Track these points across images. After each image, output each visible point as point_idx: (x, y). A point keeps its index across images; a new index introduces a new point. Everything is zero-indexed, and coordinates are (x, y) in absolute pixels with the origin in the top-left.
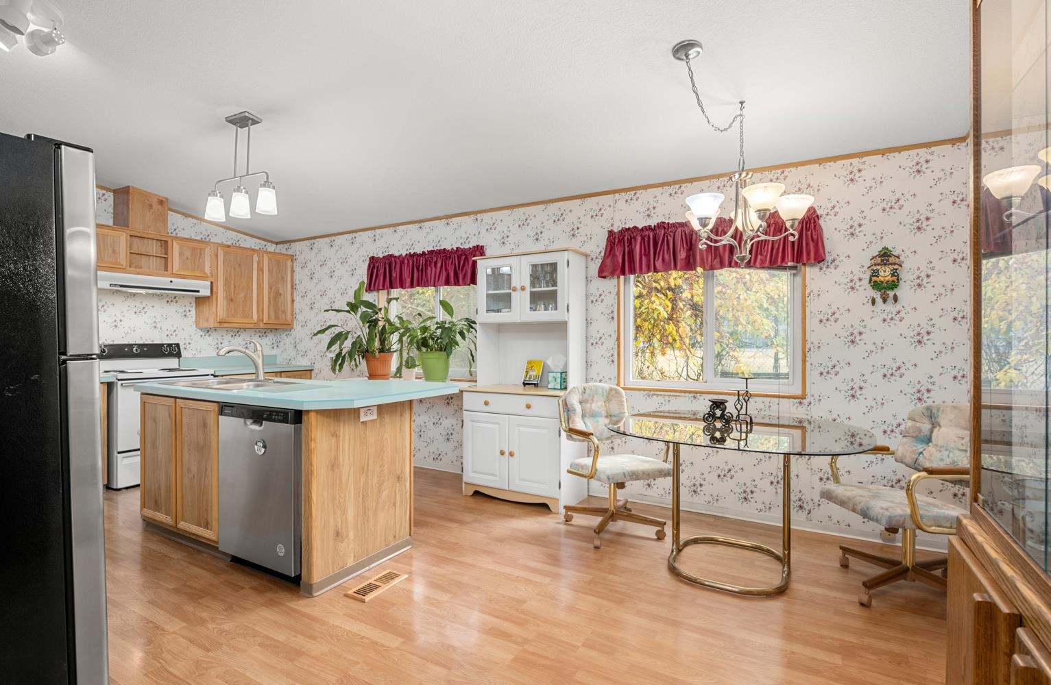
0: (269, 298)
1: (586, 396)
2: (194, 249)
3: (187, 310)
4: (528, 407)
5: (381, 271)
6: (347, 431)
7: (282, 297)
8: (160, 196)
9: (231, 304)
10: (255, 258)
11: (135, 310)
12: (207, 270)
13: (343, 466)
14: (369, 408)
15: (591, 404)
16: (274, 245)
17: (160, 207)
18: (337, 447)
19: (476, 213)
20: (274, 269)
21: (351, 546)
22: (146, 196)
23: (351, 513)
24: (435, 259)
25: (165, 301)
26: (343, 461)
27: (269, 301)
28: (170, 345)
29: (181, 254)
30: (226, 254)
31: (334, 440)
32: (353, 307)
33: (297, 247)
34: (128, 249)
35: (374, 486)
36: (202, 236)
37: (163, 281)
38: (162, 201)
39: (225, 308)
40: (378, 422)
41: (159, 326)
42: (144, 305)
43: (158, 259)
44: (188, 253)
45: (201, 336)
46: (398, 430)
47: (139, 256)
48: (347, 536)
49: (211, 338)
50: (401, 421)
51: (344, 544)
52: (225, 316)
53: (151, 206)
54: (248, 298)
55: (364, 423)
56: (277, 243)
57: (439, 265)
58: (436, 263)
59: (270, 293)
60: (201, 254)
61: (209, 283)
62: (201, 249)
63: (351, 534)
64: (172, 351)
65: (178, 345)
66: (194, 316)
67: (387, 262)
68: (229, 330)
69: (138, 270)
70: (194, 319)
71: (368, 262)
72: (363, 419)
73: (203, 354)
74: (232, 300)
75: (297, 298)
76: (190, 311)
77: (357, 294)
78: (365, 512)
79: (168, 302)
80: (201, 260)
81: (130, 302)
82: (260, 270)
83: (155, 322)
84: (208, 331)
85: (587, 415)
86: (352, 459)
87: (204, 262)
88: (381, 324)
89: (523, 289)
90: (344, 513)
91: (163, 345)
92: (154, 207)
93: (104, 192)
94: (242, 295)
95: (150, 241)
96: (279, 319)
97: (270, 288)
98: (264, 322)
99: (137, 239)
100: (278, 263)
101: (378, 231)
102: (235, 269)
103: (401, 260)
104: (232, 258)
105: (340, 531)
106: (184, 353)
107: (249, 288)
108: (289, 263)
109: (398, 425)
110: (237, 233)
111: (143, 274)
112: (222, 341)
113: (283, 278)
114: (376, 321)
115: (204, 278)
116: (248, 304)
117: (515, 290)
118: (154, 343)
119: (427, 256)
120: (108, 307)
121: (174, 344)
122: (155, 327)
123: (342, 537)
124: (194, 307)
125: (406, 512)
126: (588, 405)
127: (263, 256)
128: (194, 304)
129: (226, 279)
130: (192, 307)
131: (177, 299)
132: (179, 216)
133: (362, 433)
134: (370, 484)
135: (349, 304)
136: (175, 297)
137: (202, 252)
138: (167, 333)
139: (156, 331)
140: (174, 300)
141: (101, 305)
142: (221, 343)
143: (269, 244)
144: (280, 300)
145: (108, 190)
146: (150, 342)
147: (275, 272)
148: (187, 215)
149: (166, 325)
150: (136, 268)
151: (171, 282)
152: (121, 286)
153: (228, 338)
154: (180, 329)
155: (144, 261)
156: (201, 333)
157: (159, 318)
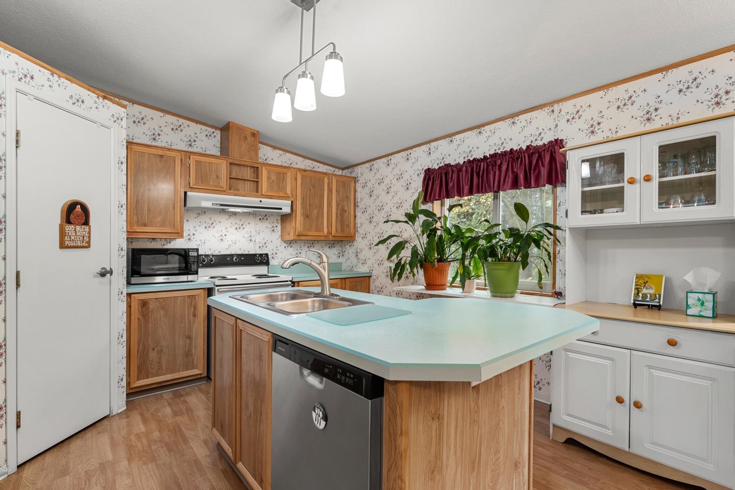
0: (337, 214)
2: (279, 173)
3: (275, 226)
4: (672, 343)
5: (437, 182)
7: (347, 213)
8: (252, 130)
9: (307, 219)
10: (326, 180)
11: (236, 226)
12: (289, 192)
16: (341, 171)
17: (253, 139)
18: (440, 436)
19: (551, 104)
20: (341, 190)
22: (242, 129)
24: (499, 162)
25: (258, 218)
26: (448, 458)
27: (337, 217)
28: (261, 255)
29: (269, 178)
30: (303, 177)
32: (411, 218)
33: (359, 170)
34: (228, 175)
37: (254, 201)
38: (254, 133)
39: (302, 223)
41: (253, 239)
42: (243, 222)
43: (252, 182)
44: (274, 177)
45: (285, 247)
47: (236, 181)
49: (291, 249)
52: (302, 230)
53: (246, 138)
54: (320, 215)
56: (343, 169)
57: (504, 168)
58: (500, 166)
59: (337, 210)
60: (284, 178)
61: (290, 202)
62: (284, 174)
64: (263, 260)
65: (267, 255)
66: (280, 231)
67: (444, 172)
68: (306, 242)
69: (236, 192)
70: (280, 233)
71: (423, 176)
74: (307, 216)
75: (359, 214)
76: (276, 227)
77: (415, 205)
79: (260, 218)
80: (284, 183)
81: (233, 220)
82: (330, 190)
83: (250, 236)
84: (290, 243)
86: (459, 452)
87: (286, 185)
88: (439, 233)
89: (648, 179)
91: (255, 255)
92: (248, 138)
93: (214, 130)
94: (315, 212)
95: (245, 168)
96: (344, 232)
97: (338, 205)
98: (333, 235)
99: (235, 166)
100: (344, 184)
101: (433, 144)
102: (310, 190)
103: (458, 168)
104: (308, 180)
106: (272, 262)
107: (321, 206)
108: (352, 184)
110: (312, 162)
111: (239, 196)
112: (301, 252)
113: (347, 197)
114: (435, 230)
115: (286, 198)
116: (320, 220)
117: (632, 181)
118: (250, 253)
119: (488, 160)
120: (216, 224)
121: (265, 254)
122: (251, 240)
124: (280, 223)
127: (332, 179)
128: (280, 221)
129: (303, 198)
130: (278, 223)
131: (267, 217)
132: (269, 148)
133: (473, 405)
135: (407, 215)
136: (265, 215)
137: (285, 176)
138: (260, 245)
139: (252, 244)
140: (265, 218)
141: (211, 222)
142: (300, 253)
143: (337, 170)
144: (345, 216)
145: (216, 128)
146: (246, 253)
147: (341, 192)
148: (275, 148)
149: (259, 239)
150: (235, 190)
151: (261, 201)
152: (221, 205)
153: (305, 249)
154: (269, 242)
155: (240, 185)
156: (285, 245)
157: (254, 233)
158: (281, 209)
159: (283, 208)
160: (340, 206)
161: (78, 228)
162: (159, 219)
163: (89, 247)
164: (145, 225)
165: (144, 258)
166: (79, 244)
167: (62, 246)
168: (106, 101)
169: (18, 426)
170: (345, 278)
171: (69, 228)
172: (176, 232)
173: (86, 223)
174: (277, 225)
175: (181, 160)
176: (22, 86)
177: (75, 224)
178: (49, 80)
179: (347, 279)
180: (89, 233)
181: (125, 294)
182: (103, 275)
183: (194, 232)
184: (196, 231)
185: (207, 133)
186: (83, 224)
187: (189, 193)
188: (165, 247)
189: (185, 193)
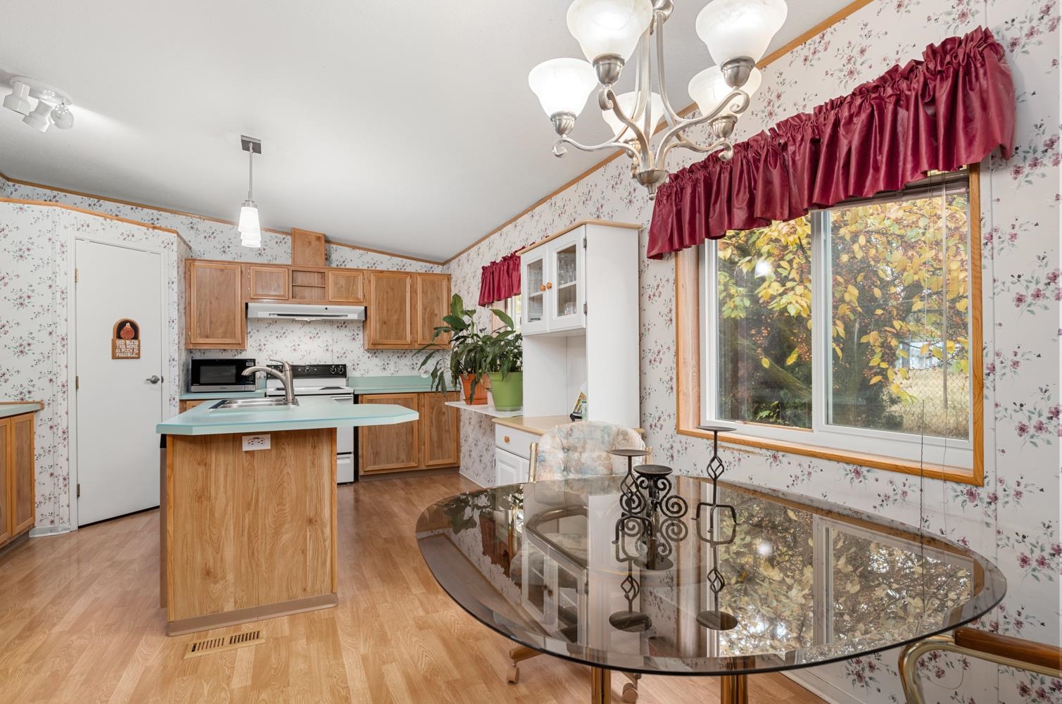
0: (424, 319)
1: (572, 441)
2: (349, 277)
3: (355, 334)
5: (488, 282)
6: (221, 462)
7: (438, 317)
8: (317, 233)
9: (384, 326)
10: (408, 281)
11: (310, 335)
12: (360, 295)
13: (216, 499)
14: (256, 435)
15: (581, 453)
16: (441, 266)
17: (318, 243)
18: (207, 477)
20: (429, 290)
21: (231, 589)
22: (306, 234)
23: (229, 552)
25: (336, 326)
26: (217, 493)
27: (424, 322)
28: (337, 366)
29: (336, 283)
30: (378, 280)
31: (201, 469)
33: (453, 264)
34: (291, 283)
35: (268, 526)
36: (368, 265)
37: (318, 308)
38: (319, 237)
39: (378, 331)
40: (274, 452)
41: (330, 349)
42: (318, 331)
43: (320, 289)
44: (342, 282)
45: (369, 357)
46: (309, 464)
47: (303, 288)
48: (224, 578)
49: (376, 360)
50: (314, 453)
51: (219, 586)
52: (378, 338)
53: (310, 243)
54: (400, 321)
55: (251, 453)
56: (443, 264)
58: (519, 265)
59: (424, 314)
60: (354, 282)
61: (363, 308)
62: (354, 277)
63: (230, 577)
64: (338, 371)
65: (344, 366)
66: (362, 339)
68: (395, 351)
69: (301, 300)
70: (362, 342)
71: (481, 273)
72: (246, 447)
73: (371, 374)
74: (385, 323)
76: (358, 334)
78: (253, 553)
79: (338, 327)
80: (355, 287)
81: (307, 329)
82: (414, 291)
83: (327, 346)
84: (375, 353)
85: (572, 470)
86: (230, 493)
87: (357, 289)
89: (549, 286)
90: (218, 550)
91: (331, 366)
92: (313, 242)
93: (284, 236)
94: (395, 317)
95: (312, 274)
97: (425, 309)
98: (418, 343)
99: (302, 273)
100: (433, 283)
101: (492, 237)
102: (387, 293)
103: (499, 266)
104: (385, 283)
105: (212, 571)
106: (349, 374)
107: (403, 310)
108: (445, 283)
109: (309, 458)
110: (401, 259)
111: (303, 304)
112: (389, 362)
113: (438, 298)
115: (358, 303)
116: (401, 326)
117: (546, 288)
118: (327, 364)
119: (514, 259)
120: (289, 334)
121: (342, 365)
122: (327, 350)
123: (216, 578)
124: (362, 331)
125: (324, 563)
126: (576, 455)
127: (417, 278)
128: (361, 328)
129: (379, 303)
130: (360, 331)
131: (346, 324)
132: (347, 249)
133: (246, 465)
134: (260, 524)
136: (344, 323)
137: (356, 280)
138: (338, 355)
139: (328, 354)
140: (344, 326)
141: (282, 332)
142: (388, 364)
143: (436, 266)
144: (435, 320)
145: (287, 234)
146: (322, 363)
147: (429, 292)
148: (354, 247)
149: (337, 348)
150: (300, 298)
151: (326, 309)
152: (279, 315)
153: (394, 359)
154: (349, 351)
155: (307, 292)
156: (369, 355)
157: (330, 342)
158: (346, 316)
159: (349, 315)
160: (428, 310)
161: (128, 342)
162: (221, 331)
163: (139, 358)
164: (207, 337)
165: (203, 369)
166: (129, 355)
167: (114, 357)
168: (155, 230)
169: (78, 496)
170: (424, 393)
171: (120, 342)
172: (237, 342)
173: (136, 337)
174: (359, 333)
175: (242, 272)
176: (80, 234)
177: (125, 339)
178: (102, 224)
179: (426, 394)
180: (139, 346)
181: (177, 399)
182: (154, 382)
183: (265, 343)
184: (267, 341)
185: (276, 240)
186: (133, 339)
187: (249, 304)
188: (236, 358)
189: (247, 304)
